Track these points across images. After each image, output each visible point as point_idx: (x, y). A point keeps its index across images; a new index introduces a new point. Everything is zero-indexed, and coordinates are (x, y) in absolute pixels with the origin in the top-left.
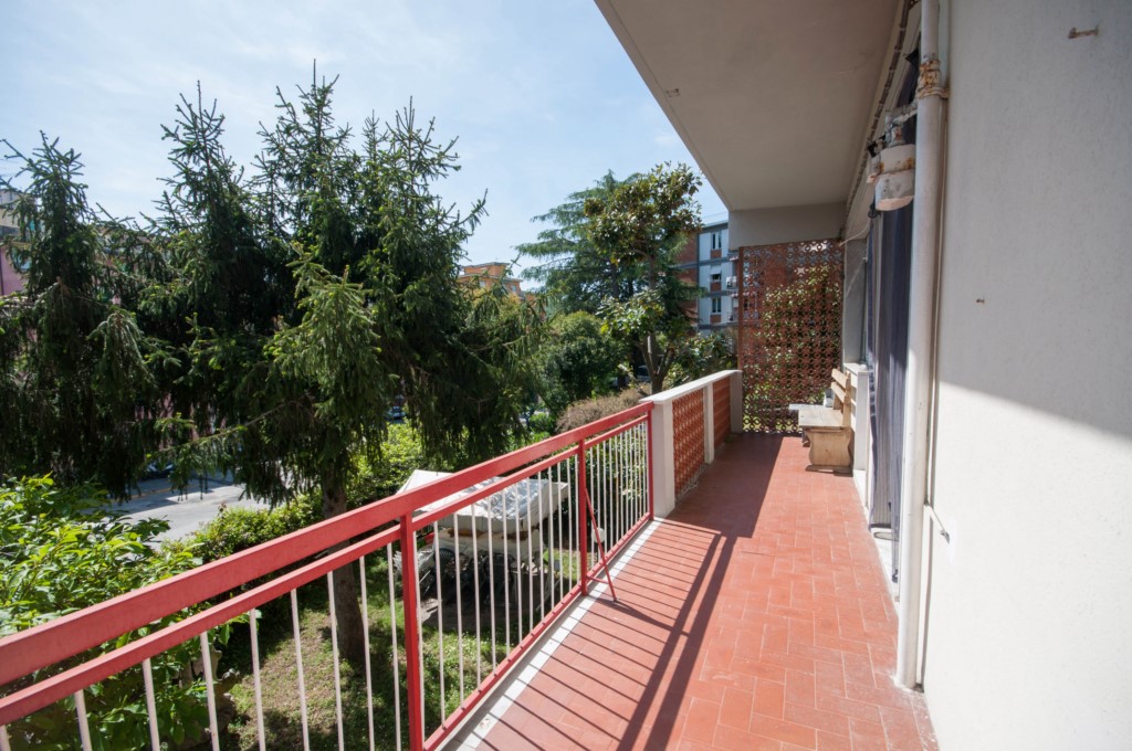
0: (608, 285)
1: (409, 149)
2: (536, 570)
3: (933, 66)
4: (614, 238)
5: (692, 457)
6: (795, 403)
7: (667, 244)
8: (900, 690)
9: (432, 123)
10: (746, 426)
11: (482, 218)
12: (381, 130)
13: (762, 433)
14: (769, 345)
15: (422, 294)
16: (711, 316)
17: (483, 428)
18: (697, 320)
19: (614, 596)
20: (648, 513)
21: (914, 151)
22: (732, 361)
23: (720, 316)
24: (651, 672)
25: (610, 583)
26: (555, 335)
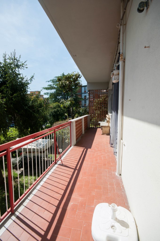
0: (63, 97)
1: (14, 62)
2: (47, 159)
3: (122, 55)
4: (64, 86)
5: (80, 133)
6: (100, 121)
7: (75, 89)
8: (117, 176)
9: (20, 56)
10: (91, 126)
11: (33, 80)
12: (7, 57)
13: (94, 127)
14: (95, 110)
15: (18, 96)
16: (84, 104)
17: (33, 128)
18: (81, 105)
19: (62, 163)
20: (70, 145)
21: (119, 71)
22: (88, 113)
23: (86, 104)
24: (70, 179)
25: (61, 161)
26: (51, 107)
